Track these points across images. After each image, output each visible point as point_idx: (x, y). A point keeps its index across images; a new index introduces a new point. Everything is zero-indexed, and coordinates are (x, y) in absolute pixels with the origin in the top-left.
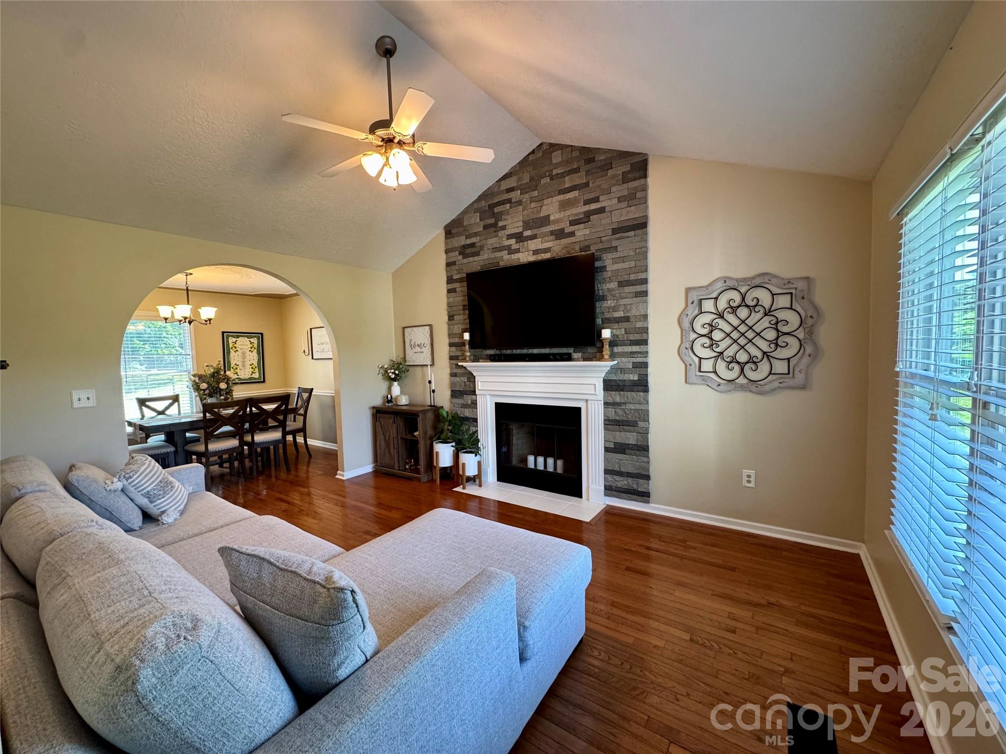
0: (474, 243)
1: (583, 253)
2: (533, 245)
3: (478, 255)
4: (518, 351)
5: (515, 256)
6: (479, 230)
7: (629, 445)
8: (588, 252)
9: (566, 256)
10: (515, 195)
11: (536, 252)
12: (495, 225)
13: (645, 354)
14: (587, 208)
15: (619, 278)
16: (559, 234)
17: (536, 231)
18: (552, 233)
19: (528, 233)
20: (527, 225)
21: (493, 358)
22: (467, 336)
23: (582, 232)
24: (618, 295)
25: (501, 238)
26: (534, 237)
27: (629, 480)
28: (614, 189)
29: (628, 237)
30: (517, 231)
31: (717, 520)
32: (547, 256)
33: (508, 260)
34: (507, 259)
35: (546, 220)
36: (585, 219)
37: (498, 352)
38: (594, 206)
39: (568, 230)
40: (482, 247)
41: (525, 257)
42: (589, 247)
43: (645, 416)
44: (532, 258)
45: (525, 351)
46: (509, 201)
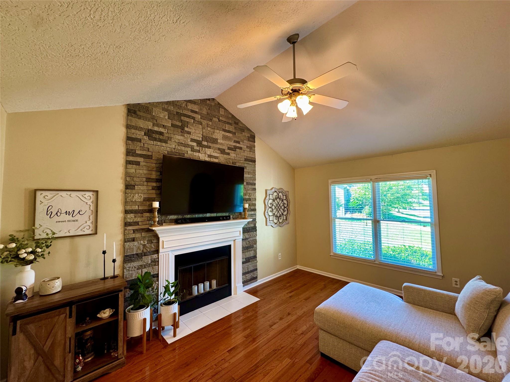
0: (163, 133)
1: (233, 165)
2: (209, 151)
3: (167, 143)
4: (197, 216)
5: (197, 154)
6: (168, 125)
7: (251, 257)
8: (235, 165)
9: (226, 164)
10: (198, 117)
11: (210, 156)
12: (182, 128)
13: (255, 214)
14: (235, 144)
15: (247, 181)
16: (222, 151)
17: (210, 144)
18: (219, 149)
19: (205, 143)
20: (205, 138)
21: (177, 222)
22: (156, 205)
23: (233, 155)
24: (247, 188)
25: (187, 139)
26: (209, 147)
27: (252, 274)
28: (245, 141)
29: (250, 164)
30: (198, 139)
31: (276, 275)
32: (216, 161)
33: (191, 154)
34: (189, 154)
35: (215, 141)
36: (234, 149)
37: (180, 217)
38: (238, 145)
39: (227, 151)
40: (169, 138)
41: (202, 156)
42: (236, 163)
43: (255, 242)
44: (207, 159)
45: (201, 216)
46: (194, 118)
